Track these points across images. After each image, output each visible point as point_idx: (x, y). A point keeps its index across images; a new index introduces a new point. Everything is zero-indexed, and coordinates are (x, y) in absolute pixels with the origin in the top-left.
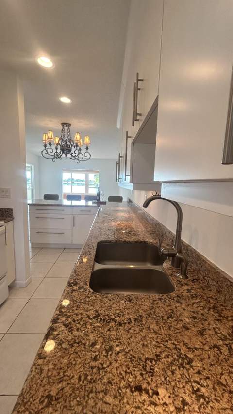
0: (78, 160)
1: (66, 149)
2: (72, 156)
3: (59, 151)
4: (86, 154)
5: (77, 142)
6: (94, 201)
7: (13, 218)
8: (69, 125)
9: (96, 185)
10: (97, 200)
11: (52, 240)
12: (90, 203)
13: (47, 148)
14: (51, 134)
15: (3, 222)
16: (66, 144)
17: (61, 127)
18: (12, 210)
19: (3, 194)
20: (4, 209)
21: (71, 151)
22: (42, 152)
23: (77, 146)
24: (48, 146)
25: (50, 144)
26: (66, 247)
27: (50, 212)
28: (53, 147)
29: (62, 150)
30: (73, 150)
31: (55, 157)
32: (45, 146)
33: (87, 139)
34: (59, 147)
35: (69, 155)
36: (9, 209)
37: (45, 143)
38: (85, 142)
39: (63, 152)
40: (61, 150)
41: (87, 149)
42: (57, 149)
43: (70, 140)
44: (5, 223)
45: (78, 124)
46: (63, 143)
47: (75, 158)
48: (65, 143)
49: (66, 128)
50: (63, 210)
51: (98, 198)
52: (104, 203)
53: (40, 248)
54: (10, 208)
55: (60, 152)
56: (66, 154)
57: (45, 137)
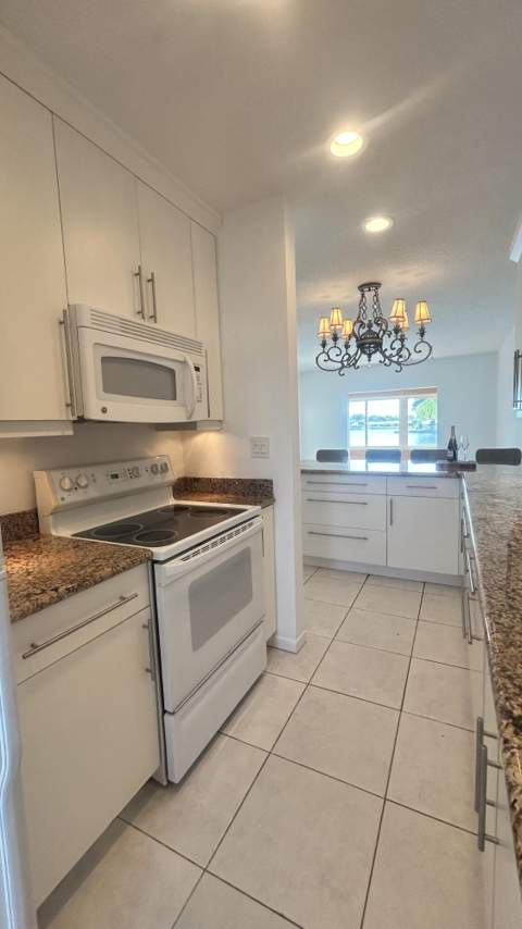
0: (398, 363)
1: (369, 343)
2: (385, 357)
3: (353, 350)
4: (421, 347)
5: (398, 322)
6: (441, 462)
7: (274, 501)
8: (377, 285)
9: (417, 426)
10: (450, 460)
11: (341, 552)
12: (430, 468)
13: (327, 348)
14: (336, 316)
15: (259, 507)
16: (370, 331)
17: (358, 295)
18: (271, 482)
19: (257, 450)
20: (259, 480)
21: (381, 345)
22: (317, 358)
23: (397, 330)
24: (330, 343)
25: (335, 338)
26: (371, 573)
27: (335, 488)
28: (341, 343)
29: (361, 346)
30: (386, 343)
31: (343, 366)
32: (324, 345)
33: (422, 310)
34: (353, 342)
35: (377, 357)
36: (266, 481)
37: (324, 337)
38: (417, 318)
39: (363, 352)
40: (358, 346)
41: (422, 333)
42: (347, 346)
43: (379, 321)
44: (263, 508)
45: (397, 278)
46: (362, 331)
47: (391, 361)
48: (367, 329)
49: (369, 295)
50: (365, 485)
51: (451, 454)
52: (470, 467)
53: (316, 567)
54: (269, 478)
55: (356, 354)
56: (369, 356)
57: (324, 325)
